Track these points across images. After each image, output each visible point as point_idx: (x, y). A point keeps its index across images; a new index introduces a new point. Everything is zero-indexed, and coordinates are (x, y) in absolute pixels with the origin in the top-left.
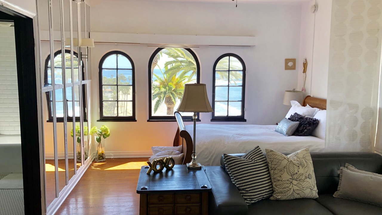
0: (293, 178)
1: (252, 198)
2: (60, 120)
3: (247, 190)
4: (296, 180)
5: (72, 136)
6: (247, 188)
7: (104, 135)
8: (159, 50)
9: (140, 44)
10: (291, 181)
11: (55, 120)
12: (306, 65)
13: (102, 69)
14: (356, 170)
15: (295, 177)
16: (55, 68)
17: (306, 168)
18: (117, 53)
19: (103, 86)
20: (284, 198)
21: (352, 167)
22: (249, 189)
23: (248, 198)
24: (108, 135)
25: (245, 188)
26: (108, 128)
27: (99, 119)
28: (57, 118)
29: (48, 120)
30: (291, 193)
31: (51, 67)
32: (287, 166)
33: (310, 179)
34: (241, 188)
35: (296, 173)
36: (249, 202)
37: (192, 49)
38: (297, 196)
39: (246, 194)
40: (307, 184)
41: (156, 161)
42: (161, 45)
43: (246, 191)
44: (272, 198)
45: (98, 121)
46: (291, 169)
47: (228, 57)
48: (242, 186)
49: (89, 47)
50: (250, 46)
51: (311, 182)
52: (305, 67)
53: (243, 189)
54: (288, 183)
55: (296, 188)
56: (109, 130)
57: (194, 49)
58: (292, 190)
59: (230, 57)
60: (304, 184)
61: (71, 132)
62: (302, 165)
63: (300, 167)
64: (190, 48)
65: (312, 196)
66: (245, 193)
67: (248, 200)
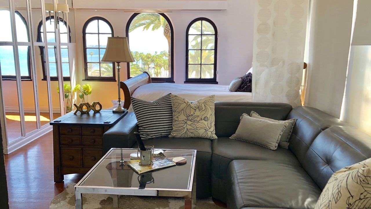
0: (188, 119)
1: (148, 134)
2: (54, 79)
3: (144, 126)
4: (191, 121)
5: (58, 92)
6: (144, 125)
7: (86, 92)
8: (135, 15)
9: (117, 9)
10: (186, 121)
11: (48, 79)
13: (86, 33)
14: (260, 116)
15: (190, 118)
16: (47, 32)
17: (203, 111)
18: (98, 18)
19: (87, 49)
20: (179, 135)
21: (256, 114)
22: (146, 126)
23: (144, 134)
24: (90, 93)
25: (143, 125)
26: (89, 86)
27: (84, 79)
28: (51, 77)
29: (43, 78)
30: (184, 132)
31: (43, 32)
32: (184, 109)
33: (205, 121)
34: (140, 125)
35: (192, 115)
36: (145, 137)
37: (165, 13)
38: (190, 135)
39: (143, 131)
40: (201, 124)
41: (82, 104)
42: (137, 11)
43: (143, 128)
44: (170, 136)
45: (83, 80)
46: (188, 111)
47: (200, 21)
48: (140, 124)
49: (64, 11)
50: (221, 10)
51: (206, 124)
53: (141, 126)
54: (183, 123)
55: (189, 127)
56: (90, 88)
57: (167, 14)
58: (186, 129)
59: (203, 21)
60: (199, 125)
61: (57, 89)
62: (200, 109)
63: (197, 110)
64: (164, 13)
65: (207, 136)
66: (142, 129)
67: (145, 135)
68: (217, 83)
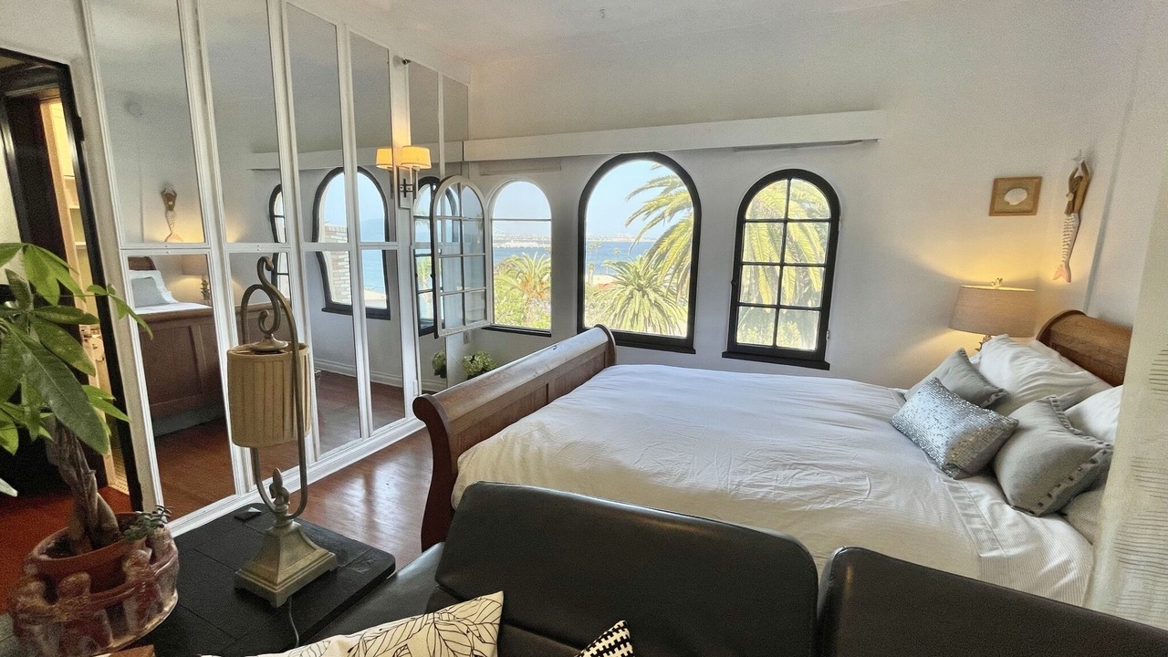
12: (1083, 184)
47: (785, 181)
52: (1080, 193)
59: (793, 180)
68: (826, 367)
